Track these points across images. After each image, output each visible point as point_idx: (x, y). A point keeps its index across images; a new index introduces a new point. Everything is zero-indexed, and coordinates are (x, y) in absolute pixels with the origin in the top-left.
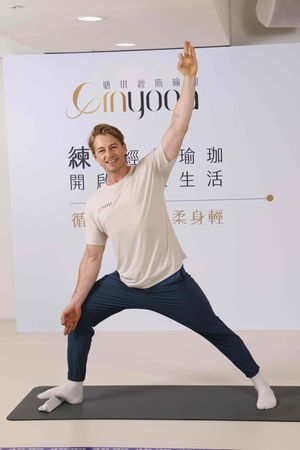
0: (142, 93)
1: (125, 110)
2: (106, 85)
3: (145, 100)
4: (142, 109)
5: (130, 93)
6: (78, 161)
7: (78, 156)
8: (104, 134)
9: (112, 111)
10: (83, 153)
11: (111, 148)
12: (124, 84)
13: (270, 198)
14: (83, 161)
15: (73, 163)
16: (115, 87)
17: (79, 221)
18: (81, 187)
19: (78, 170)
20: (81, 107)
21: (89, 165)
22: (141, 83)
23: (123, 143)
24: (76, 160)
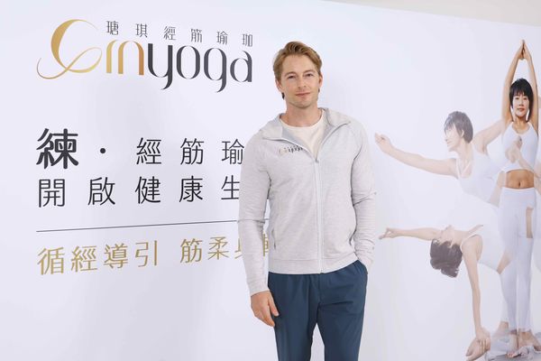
0: (170, 48)
1: (141, 72)
2: (113, 28)
3: (175, 59)
5: (150, 46)
6: (56, 155)
7: (55, 146)
9: (121, 71)
10: (65, 140)
12: (142, 30)
14: (65, 155)
15: (45, 158)
16: (127, 33)
17: (51, 263)
18: (59, 201)
19: (55, 172)
20: (66, 60)
21: (75, 163)
22: (169, 32)
24: (52, 152)
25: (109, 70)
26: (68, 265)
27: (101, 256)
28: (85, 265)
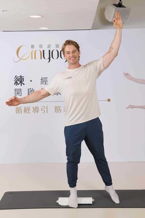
0: (49, 51)
1: (41, 59)
2: (33, 46)
3: (51, 54)
4: (49, 58)
5: (44, 51)
6: (19, 82)
7: (18, 80)
8: (70, 45)
9: (35, 58)
10: (21, 78)
11: (73, 52)
12: (41, 46)
13: (109, 100)
14: (21, 82)
15: (16, 83)
16: (37, 47)
17: (19, 111)
18: (20, 94)
19: (19, 87)
20: (20, 57)
21: (24, 84)
22: (49, 46)
23: (79, 50)
25: (32, 59)
26: (23, 111)
27: (32, 110)
28: (27, 112)
